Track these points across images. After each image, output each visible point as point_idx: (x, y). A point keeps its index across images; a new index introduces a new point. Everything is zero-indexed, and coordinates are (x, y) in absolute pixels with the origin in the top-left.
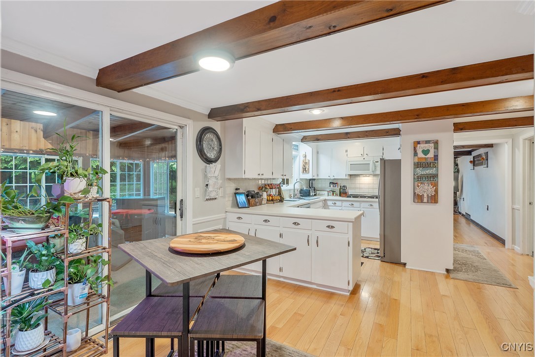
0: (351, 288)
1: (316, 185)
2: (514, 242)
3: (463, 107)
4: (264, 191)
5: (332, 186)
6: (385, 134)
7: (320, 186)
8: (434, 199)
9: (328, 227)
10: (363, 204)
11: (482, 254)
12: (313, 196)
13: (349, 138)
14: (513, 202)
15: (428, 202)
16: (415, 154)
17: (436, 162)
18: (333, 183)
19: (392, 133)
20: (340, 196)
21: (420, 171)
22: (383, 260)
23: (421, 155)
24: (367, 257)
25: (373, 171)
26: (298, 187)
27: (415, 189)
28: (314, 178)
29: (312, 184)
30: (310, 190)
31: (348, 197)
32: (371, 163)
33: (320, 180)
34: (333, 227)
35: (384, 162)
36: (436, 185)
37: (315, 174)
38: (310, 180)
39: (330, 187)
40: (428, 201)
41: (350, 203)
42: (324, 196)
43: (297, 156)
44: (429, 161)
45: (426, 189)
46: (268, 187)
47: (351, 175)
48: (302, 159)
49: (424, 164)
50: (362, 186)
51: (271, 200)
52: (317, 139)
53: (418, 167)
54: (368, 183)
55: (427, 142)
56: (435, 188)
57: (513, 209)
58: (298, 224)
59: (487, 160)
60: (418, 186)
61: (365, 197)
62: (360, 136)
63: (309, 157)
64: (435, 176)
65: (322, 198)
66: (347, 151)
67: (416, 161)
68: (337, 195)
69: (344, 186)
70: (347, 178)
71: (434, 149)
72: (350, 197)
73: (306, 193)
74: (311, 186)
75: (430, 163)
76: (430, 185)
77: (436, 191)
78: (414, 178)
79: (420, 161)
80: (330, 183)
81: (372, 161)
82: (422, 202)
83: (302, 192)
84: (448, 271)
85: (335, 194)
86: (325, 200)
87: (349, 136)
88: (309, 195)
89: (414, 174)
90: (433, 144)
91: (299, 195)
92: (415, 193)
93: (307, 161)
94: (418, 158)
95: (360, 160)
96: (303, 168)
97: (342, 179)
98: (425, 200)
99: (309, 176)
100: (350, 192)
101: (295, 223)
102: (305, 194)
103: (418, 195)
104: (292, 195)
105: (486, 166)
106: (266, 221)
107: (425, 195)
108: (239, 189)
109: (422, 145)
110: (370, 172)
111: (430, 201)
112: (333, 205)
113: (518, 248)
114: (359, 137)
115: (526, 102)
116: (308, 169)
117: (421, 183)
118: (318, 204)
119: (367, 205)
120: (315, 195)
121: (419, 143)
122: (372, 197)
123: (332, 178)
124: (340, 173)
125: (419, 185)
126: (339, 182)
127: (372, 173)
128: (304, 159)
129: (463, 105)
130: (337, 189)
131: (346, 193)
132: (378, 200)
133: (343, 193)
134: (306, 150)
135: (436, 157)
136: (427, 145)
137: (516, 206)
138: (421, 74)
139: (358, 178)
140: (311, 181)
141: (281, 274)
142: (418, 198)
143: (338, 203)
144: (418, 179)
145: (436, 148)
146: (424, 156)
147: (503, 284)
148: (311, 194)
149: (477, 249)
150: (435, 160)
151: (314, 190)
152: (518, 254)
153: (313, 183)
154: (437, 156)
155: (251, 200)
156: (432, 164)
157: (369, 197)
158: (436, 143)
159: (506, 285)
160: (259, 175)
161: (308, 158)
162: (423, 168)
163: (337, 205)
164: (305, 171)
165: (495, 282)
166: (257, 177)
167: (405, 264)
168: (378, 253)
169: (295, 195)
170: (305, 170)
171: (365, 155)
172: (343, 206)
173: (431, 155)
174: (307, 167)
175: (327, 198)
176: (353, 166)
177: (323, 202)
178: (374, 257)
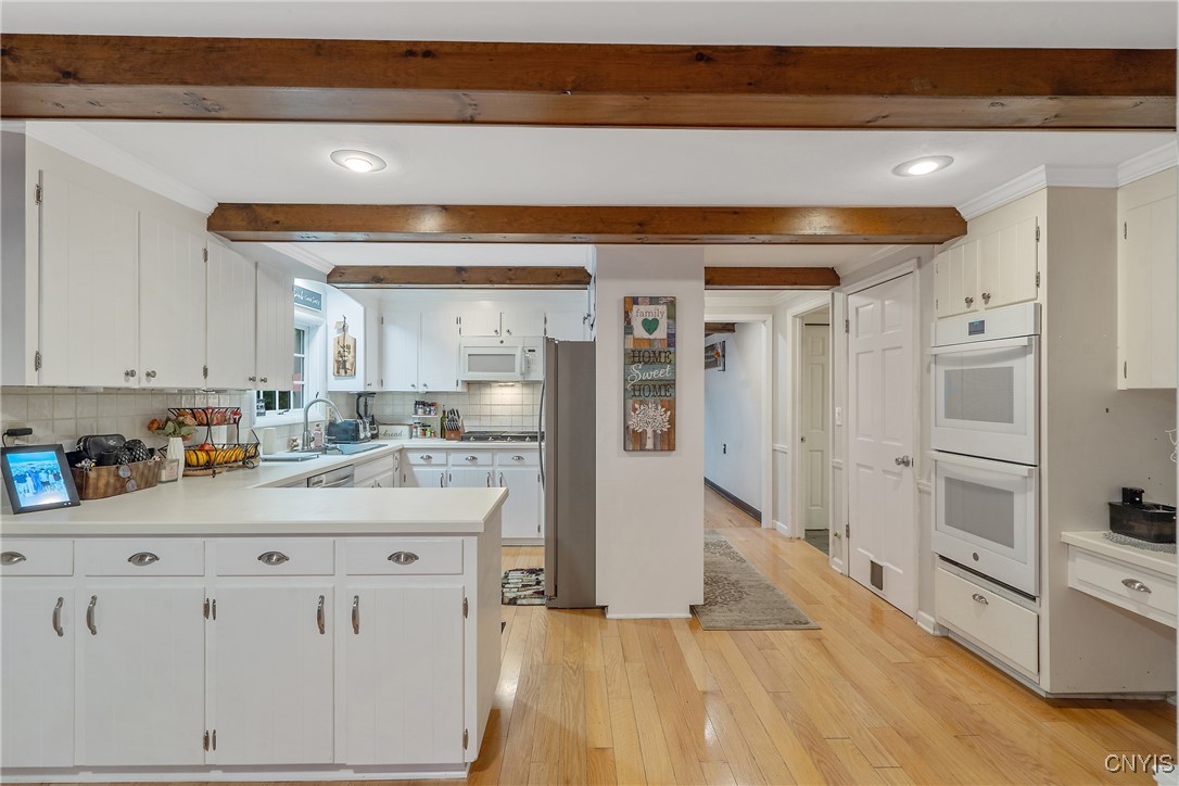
0: (472, 754)
1: (376, 408)
2: (775, 515)
3: (735, 216)
4: (174, 434)
5: (420, 411)
6: (553, 279)
7: (388, 411)
8: (667, 441)
9: (395, 557)
10: (499, 457)
11: (735, 549)
12: (366, 439)
13: (464, 282)
14: (774, 438)
15: (655, 450)
16: (628, 329)
17: (672, 349)
18: (424, 404)
19: (569, 278)
20: (443, 436)
21: (640, 373)
22: (554, 603)
23: (639, 332)
24: (513, 602)
25: (522, 374)
26: (318, 414)
27: (628, 417)
28: (370, 389)
29: (366, 406)
30: (357, 425)
31: (462, 439)
32: (518, 353)
33: (390, 397)
34: (410, 558)
35: (554, 349)
36: (671, 407)
37: (373, 379)
38: (360, 395)
39: (416, 413)
40: (654, 445)
41: (469, 455)
42: (401, 438)
43: (317, 327)
44: (658, 347)
45: (650, 417)
46: (189, 420)
47: (469, 384)
48: (334, 334)
49: (647, 354)
50: (497, 410)
51: (205, 465)
52: (377, 277)
53: (634, 363)
54: (510, 403)
55: (654, 300)
56: (669, 413)
57: (774, 450)
58: (282, 558)
59: (724, 356)
60: (635, 410)
61: (504, 438)
62: (494, 278)
63: (356, 331)
64: (669, 385)
65: (392, 444)
66: (459, 321)
67: (630, 346)
68: (433, 435)
69: (452, 412)
70: (459, 389)
71: (668, 318)
72: (468, 439)
73: (345, 431)
74: (362, 413)
75: (660, 352)
76: (660, 407)
77: (672, 421)
78: (625, 390)
79: (639, 348)
80: (417, 403)
81: (520, 349)
82: (643, 449)
83: (334, 430)
84: (693, 609)
85: (428, 433)
86: (402, 451)
87: (464, 275)
88: (355, 438)
89: (625, 380)
90: (665, 307)
91: (323, 439)
92: (626, 428)
93: (349, 342)
94: (635, 339)
95: (491, 345)
96: (338, 362)
97: (447, 393)
98: (649, 444)
99: (356, 385)
100: (468, 426)
101: (267, 557)
102: (342, 434)
103: (634, 431)
104: (300, 442)
105: (721, 368)
106: (139, 559)
107: (650, 433)
108: (29, 432)
109: (642, 308)
110: (517, 375)
111: (659, 447)
112: (422, 462)
113: (783, 528)
114: (491, 282)
115: (845, 222)
116: (354, 364)
117: (641, 403)
118: (382, 461)
119: (508, 458)
120: (374, 437)
121: (635, 301)
122: (521, 438)
123: (422, 389)
124: (443, 378)
125: (637, 406)
126: (440, 401)
127: (520, 379)
128: (341, 335)
129: (735, 213)
130: (435, 419)
131: (456, 430)
132: (538, 443)
133: (450, 428)
134: (346, 309)
135: (671, 339)
136: (652, 308)
137: (779, 446)
138: (694, 47)
139: (488, 391)
140: (362, 400)
141: (211, 757)
142: (634, 440)
143: (437, 458)
144: (635, 392)
145: (672, 316)
146: (645, 335)
147: (795, 622)
148: (362, 436)
149: (724, 538)
150: (669, 345)
151: (372, 423)
152: (783, 538)
153: (369, 403)
154: (674, 335)
155: (92, 475)
156: (663, 355)
157: (513, 438)
158: (672, 304)
159: (800, 623)
160: (130, 374)
161: (351, 332)
162: (646, 363)
163: (433, 461)
164: (342, 371)
165: (781, 620)
166: (121, 382)
167: (603, 608)
168: (538, 583)
169: (308, 440)
170: (343, 367)
171: (505, 334)
172: (451, 462)
173: (661, 333)
174: (349, 358)
175: (406, 442)
176: (475, 359)
177: (397, 455)
178: (531, 596)
